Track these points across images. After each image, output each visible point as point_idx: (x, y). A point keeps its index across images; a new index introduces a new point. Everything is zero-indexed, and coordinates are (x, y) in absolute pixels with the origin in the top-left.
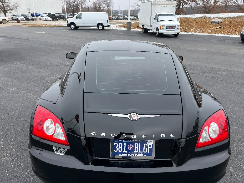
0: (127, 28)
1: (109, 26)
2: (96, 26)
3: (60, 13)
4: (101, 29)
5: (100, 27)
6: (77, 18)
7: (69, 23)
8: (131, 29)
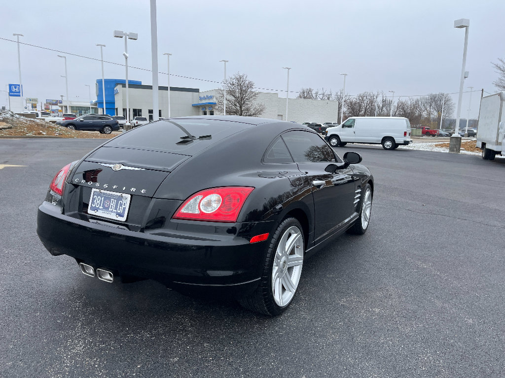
0: (451, 149)
1: (406, 143)
2: (380, 142)
3: (332, 123)
4: (388, 147)
5: (388, 144)
6: (343, 126)
7: (328, 135)
8: (461, 151)
